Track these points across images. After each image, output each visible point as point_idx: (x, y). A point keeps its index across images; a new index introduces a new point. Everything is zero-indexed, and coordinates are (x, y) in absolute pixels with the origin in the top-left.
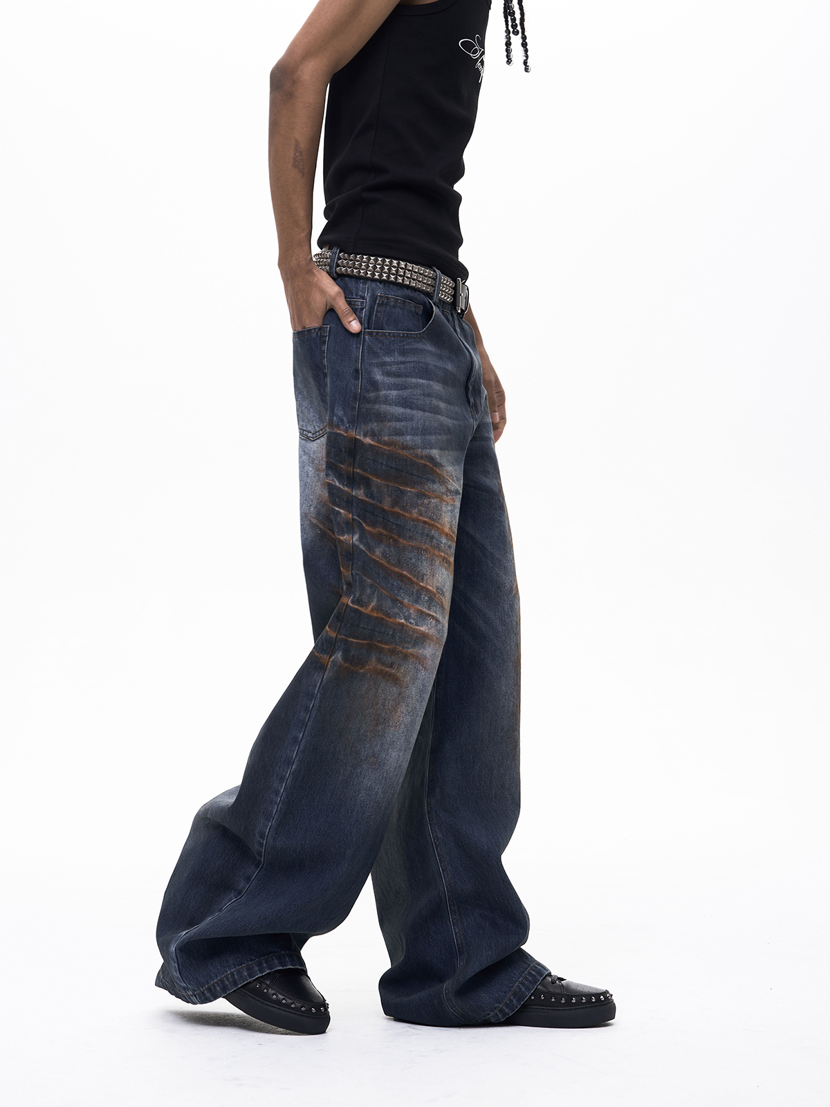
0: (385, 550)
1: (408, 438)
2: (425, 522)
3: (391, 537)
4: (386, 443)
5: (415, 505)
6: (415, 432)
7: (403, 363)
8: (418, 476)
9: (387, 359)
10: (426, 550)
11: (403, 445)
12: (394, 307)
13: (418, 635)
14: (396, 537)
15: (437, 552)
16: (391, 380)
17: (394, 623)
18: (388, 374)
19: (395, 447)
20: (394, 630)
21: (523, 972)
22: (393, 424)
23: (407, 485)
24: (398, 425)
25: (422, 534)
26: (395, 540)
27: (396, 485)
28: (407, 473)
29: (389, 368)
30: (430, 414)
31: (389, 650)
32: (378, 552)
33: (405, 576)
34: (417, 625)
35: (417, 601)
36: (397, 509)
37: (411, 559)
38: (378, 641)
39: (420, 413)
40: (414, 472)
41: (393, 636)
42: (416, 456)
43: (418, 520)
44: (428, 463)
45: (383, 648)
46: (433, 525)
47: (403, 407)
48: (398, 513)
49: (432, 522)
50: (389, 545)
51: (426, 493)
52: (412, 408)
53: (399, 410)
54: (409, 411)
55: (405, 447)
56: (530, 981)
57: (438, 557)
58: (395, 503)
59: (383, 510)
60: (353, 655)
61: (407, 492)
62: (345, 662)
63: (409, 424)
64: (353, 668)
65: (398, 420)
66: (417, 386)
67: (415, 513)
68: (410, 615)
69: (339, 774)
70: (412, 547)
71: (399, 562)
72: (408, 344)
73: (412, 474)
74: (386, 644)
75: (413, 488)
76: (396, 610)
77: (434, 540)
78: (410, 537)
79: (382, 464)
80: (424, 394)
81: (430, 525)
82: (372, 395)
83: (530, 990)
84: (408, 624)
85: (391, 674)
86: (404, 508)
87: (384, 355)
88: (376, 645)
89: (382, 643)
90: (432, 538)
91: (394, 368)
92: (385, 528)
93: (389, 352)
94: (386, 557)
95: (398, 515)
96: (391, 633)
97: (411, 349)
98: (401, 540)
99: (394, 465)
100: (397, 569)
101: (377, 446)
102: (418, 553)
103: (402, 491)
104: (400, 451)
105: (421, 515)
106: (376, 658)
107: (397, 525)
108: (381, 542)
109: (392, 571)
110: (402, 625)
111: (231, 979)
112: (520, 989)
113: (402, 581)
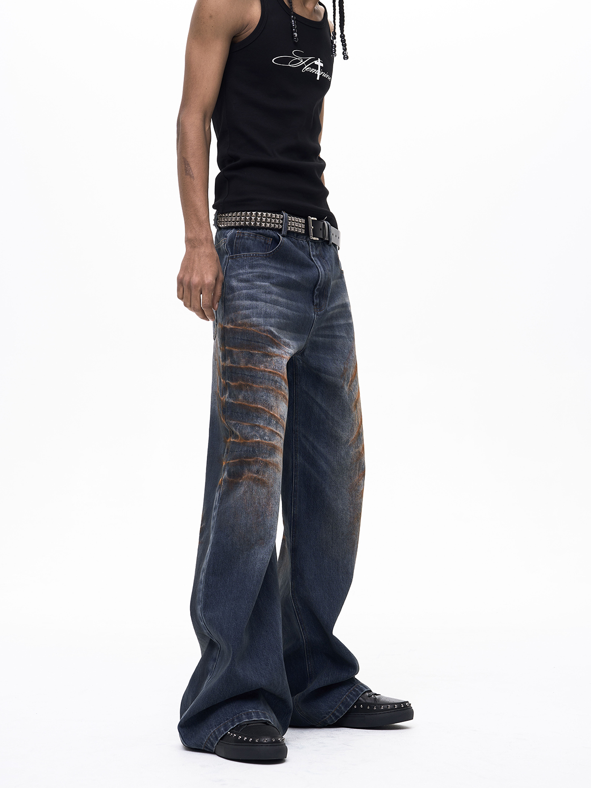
0: (244, 395)
1: (254, 319)
2: (270, 372)
3: (248, 385)
4: (240, 325)
5: (261, 362)
6: (259, 315)
7: (252, 273)
8: (262, 343)
9: (241, 271)
10: (272, 390)
11: (251, 324)
12: (247, 239)
13: (271, 447)
14: (251, 384)
15: (279, 391)
16: (243, 284)
17: (252, 443)
18: (241, 281)
19: (246, 326)
20: (253, 447)
21: (350, 689)
22: (244, 312)
23: (255, 349)
24: (247, 312)
25: (269, 380)
26: (251, 387)
27: (248, 350)
28: (254, 342)
29: (241, 276)
30: (270, 305)
31: (254, 461)
32: (241, 397)
33: (260, 408)
34: (270, 440)
35: (269, 424)
36: (250, 366)
37: (262, 396)
38: (244, 458)
39: (263, 304)
40: (260, 341)
41: (254, 451)
42: (260, 330)
43: (265, 371)
44: (269, 335)
45: (250, 461)
46: (276, 373)
47: (251, 300)
48: (250, 368)
49: (275, 372)
50: (247, 391)
51: (269, 354)
52: (257, 300)
53: (248, 303)
54: (254, 302)
55: (252, 325)
56: (354, 695)
57: (280, 394)
58: (248, 362)
59: (241, 368)
60: (233, 472)
61: (256, 354)
62: (230, 477)
63: (255, 311)
64: (235, 480)
65: (247, 309)
66: (260, 287)
67: (262, 367)
68: (265, 434)
69: (240, 559)
70: (263, 388)
71: (254, 400)
72: (256, 261)
73: (258, 342)
74: (251, 458)
75: (259, 351)
76: (253, 433)
77: (278, 383)
78: (261, 383)
79: (238, 339)
80: (265, 292)
81: (273, 373)
82: (231, 296)
83: (353, 701)
84: (263, 441)
85: (259, 479)
86: (254, 364)
87: (239, 269)
88: (244, 460)
89: (248, 458)
90: (276, 382)
91: (245, 277)
92: (243, 380)
93: (242, 267)
94: (246, 399)
95: (251, 370)
96: (251, 450)
97: (258, 264)
98: (254, 385)
99: (246, 338)
100: (254, 405)
101: (235, 328)
102: (267, 392)
103: (252, 354)
104: (249, 329)
105: (266, 368)
106: (247, 470)
107: (251, 376)
108: (242, 389)
109: (251, 407)
110: (258, 442)
111: (214, 736)
112: (347, 700)
113: (258, 412)
